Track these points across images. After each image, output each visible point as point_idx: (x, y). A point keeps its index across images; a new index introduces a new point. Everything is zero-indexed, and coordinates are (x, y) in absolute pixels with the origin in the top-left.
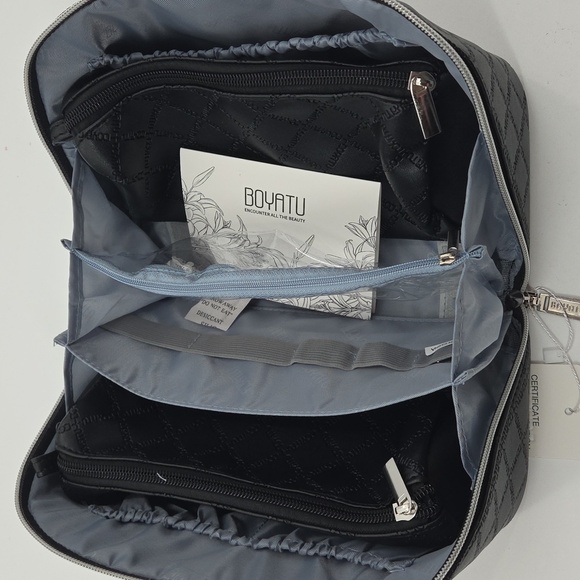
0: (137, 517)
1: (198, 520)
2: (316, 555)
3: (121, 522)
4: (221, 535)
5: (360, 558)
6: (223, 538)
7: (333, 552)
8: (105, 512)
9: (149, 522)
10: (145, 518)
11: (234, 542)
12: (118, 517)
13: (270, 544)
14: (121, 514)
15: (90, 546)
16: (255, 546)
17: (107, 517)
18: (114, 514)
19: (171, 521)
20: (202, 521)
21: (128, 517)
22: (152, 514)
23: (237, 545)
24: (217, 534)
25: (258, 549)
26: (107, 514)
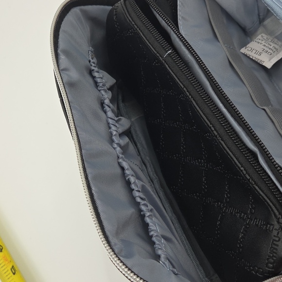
0: (99, 80)
1: (116, 119)
2: (139, 203)
3: (91, 72)
4: (115, 135)
5: (155, 234)
6: (114, 138)
7: (148, 214)
8: (92, 59)
9: (99, 89)
10: (101, 85)
11: (115, 146)
12: (93, 68)
13: (128, 169)
14: (96, 69)
15: (67, 53)
16: (120, 160)
17: (90, 61)
18: (93, 65)
19: (107, 101)
20: (117, 121)
21: (96, 74)
22: (105, 88)
23: (115, 148)
24: (114, 133)
25: (119, 163)
26: (92, 61)
